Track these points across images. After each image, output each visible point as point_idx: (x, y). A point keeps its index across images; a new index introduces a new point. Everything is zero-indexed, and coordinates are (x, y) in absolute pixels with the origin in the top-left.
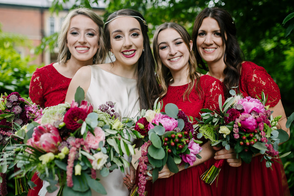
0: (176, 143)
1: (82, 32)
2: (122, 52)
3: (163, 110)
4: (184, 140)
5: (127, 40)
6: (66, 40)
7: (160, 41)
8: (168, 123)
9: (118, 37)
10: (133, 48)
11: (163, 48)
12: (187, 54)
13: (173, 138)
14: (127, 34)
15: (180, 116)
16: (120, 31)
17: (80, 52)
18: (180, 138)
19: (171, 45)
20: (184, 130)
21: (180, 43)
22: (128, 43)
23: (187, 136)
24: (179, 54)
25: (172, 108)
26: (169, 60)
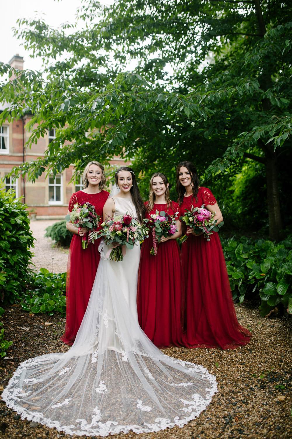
0: (165, 226)
1: (94, 172)
2: (123, 186)
3: (159, 214)
4: (168, 224)
5: (126, 182)
6: (87, 176)
7: (153, 182)
8: (161, 219)
9: (121, 180)
10: (128, 185)
11: (154, 185)
12: (165, 189)
13: (164, 224)
14: (126, 179)
15: (166, 215)
16: (123, 177)
17: (93, 181)
18: (166, 224)
19: (158, 184)
20: (168, 220)
21: (162, 184)
22: (126, 183)
23: (169, 223)
24: (161, 189)
25: (163, 213)
26: (156, 190)
